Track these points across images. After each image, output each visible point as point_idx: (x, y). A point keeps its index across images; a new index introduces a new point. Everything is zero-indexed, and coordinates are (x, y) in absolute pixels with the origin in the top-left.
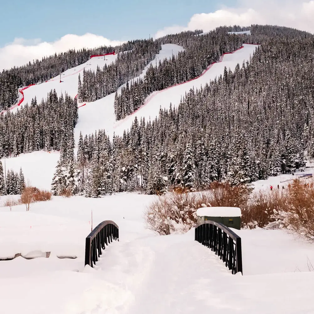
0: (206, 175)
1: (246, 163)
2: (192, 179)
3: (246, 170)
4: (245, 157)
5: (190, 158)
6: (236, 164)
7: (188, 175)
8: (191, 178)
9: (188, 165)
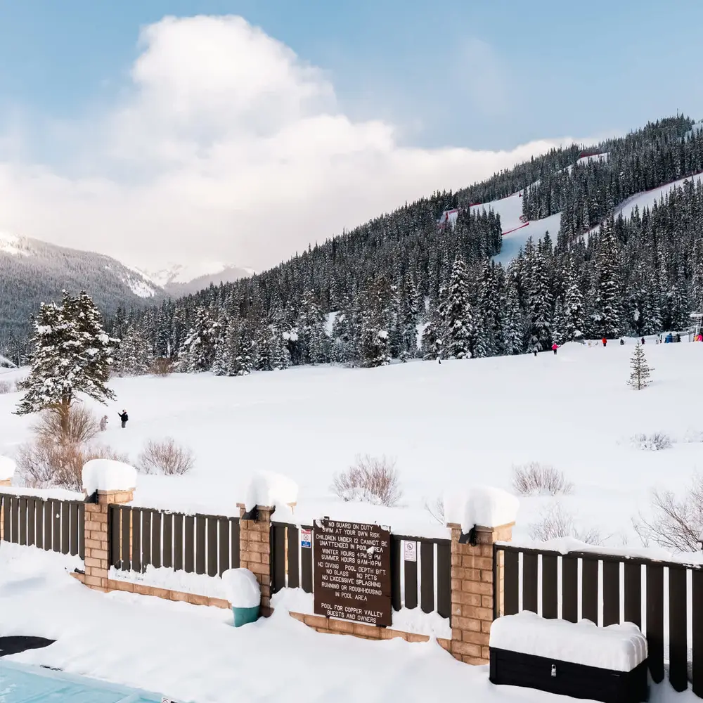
0: (512, 325)
1: (605, 296)
2: (462, 334)
3: (607, 311)
4: (603, 284)
5: (460, 291)
6: (577, 298)
7: (455, 325)
8: (459, 332)
9: (453, 306)
